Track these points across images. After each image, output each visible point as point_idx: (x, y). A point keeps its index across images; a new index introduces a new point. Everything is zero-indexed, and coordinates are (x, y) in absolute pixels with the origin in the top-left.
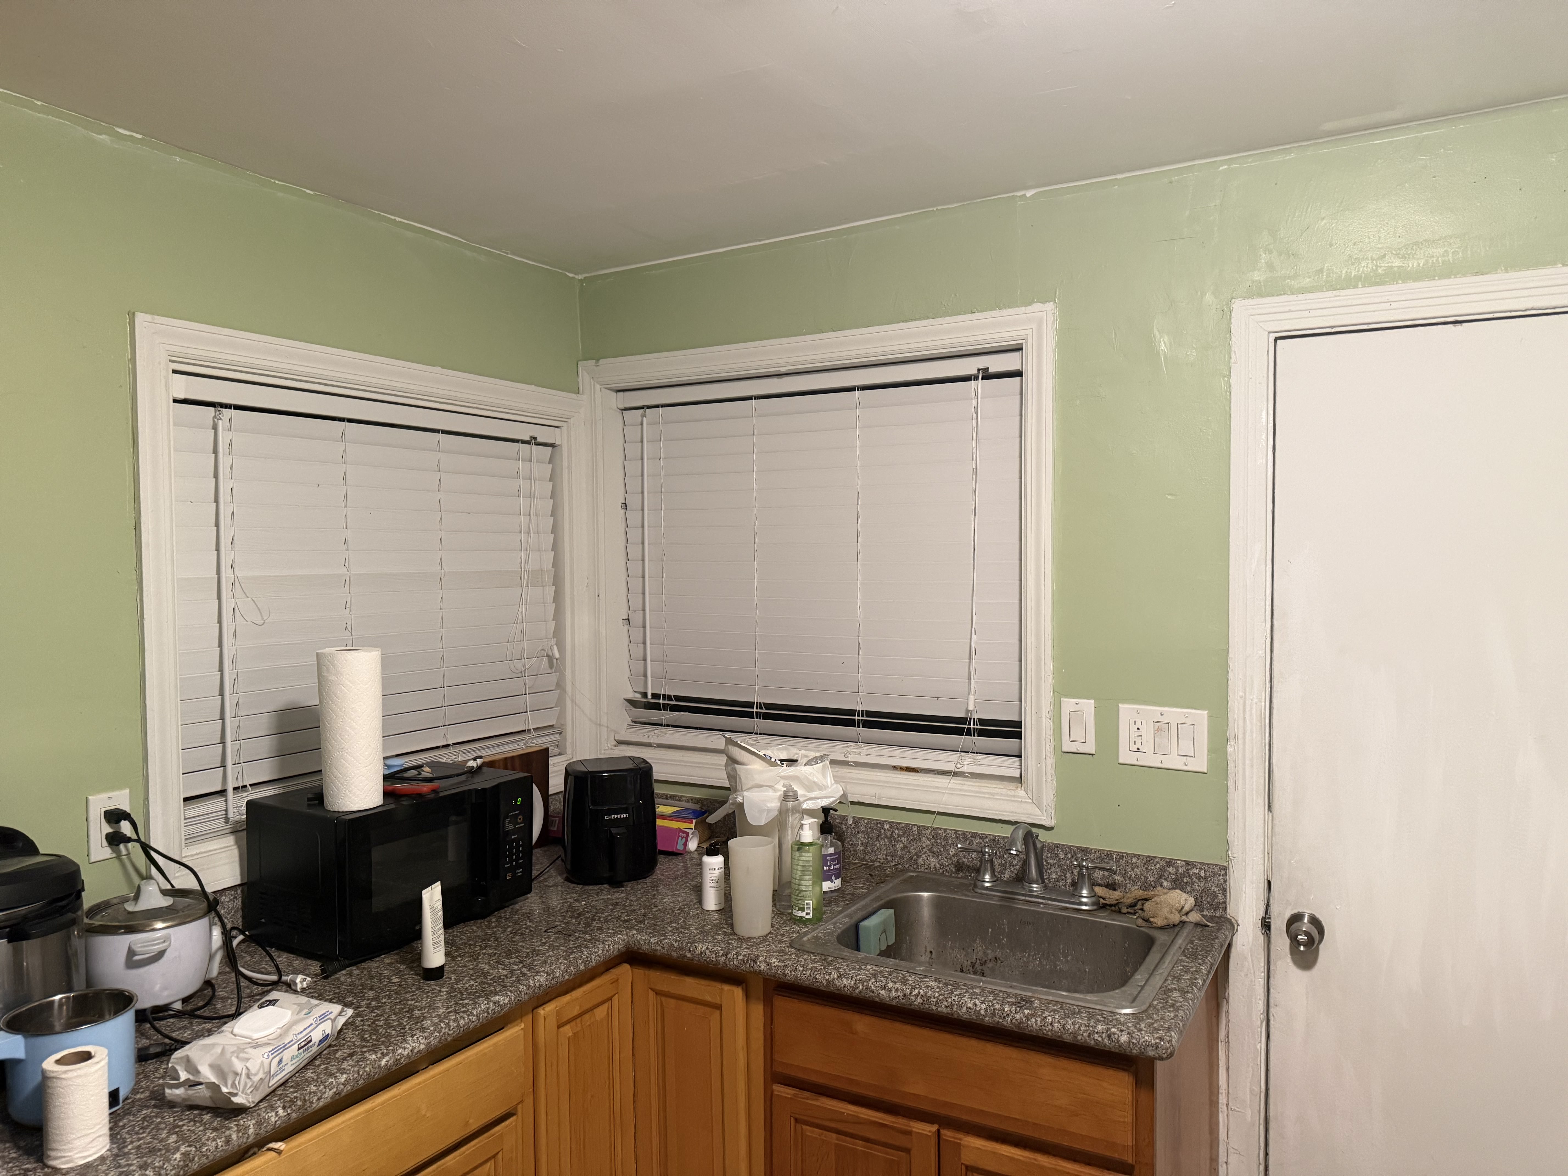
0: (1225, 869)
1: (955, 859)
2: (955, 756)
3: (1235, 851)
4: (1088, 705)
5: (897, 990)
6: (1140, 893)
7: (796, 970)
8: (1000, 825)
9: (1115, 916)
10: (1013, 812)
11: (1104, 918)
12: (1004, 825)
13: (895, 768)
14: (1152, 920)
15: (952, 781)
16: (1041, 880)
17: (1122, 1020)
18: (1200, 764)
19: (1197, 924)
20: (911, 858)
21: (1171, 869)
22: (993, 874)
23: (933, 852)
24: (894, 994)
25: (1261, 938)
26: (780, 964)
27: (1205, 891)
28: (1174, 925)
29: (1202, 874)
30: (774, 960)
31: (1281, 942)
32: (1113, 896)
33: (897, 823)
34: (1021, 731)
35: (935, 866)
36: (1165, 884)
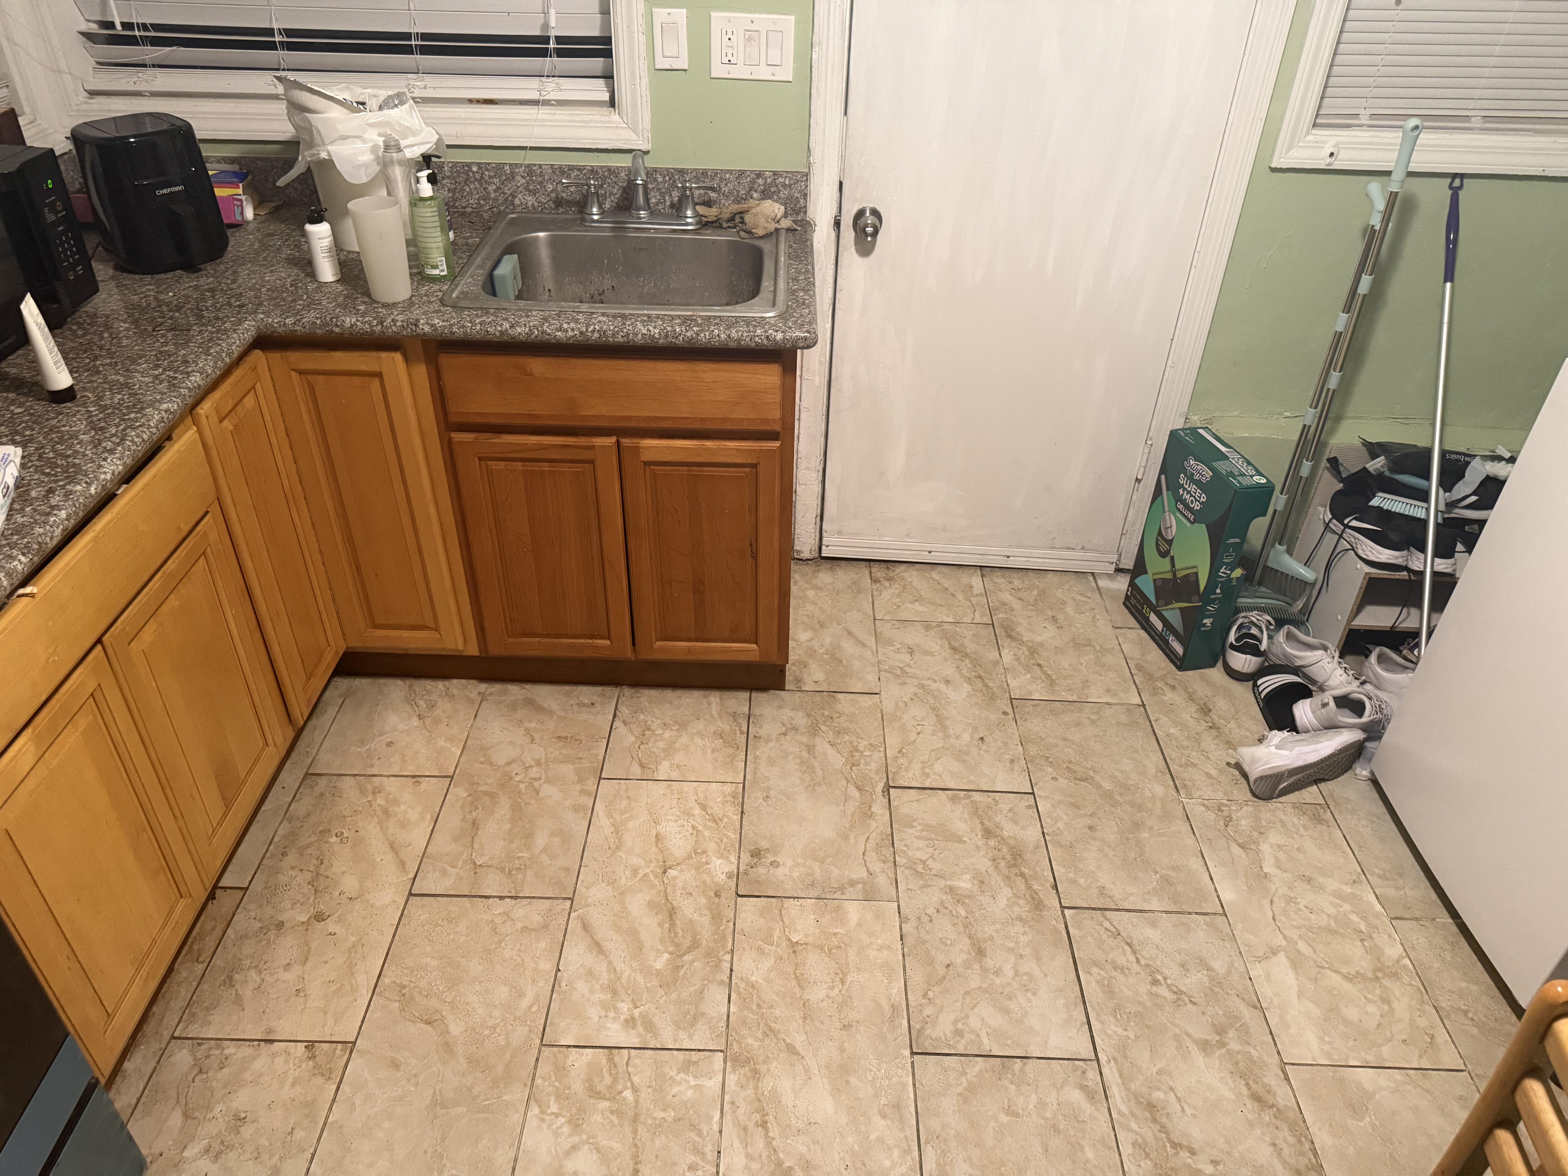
0: (807, 175)
1: (553, 195)
2: (534, 82)
3: (816, 157)
4: (680, 15)
5: (573, 330)
6: (735, 208)
7: (463, 326)
8: (596, 154)
9: (720, 232)
10: (609, 140)
11: (710, 236)
12: (600, 154)
13: (471, 101)
14: (753, 231)
15: (541, 112)
16: (648, 206)
18: (786, 73)
19: (788, 230)
20: (507, 199)
21: (760, 181)
22: (600, 207)
23: (530, 191)
24: (570, 333)
25: (833, 235)
26: (445, 324)
27: (790, 198)
28: (771, 233)
29: (787, 182)
30: (437, 321)
31: (848, 234)
32: (712, 213)
33: (486, 163)
34: (611, 49)
35: (533, 205)
36: (755, 195)
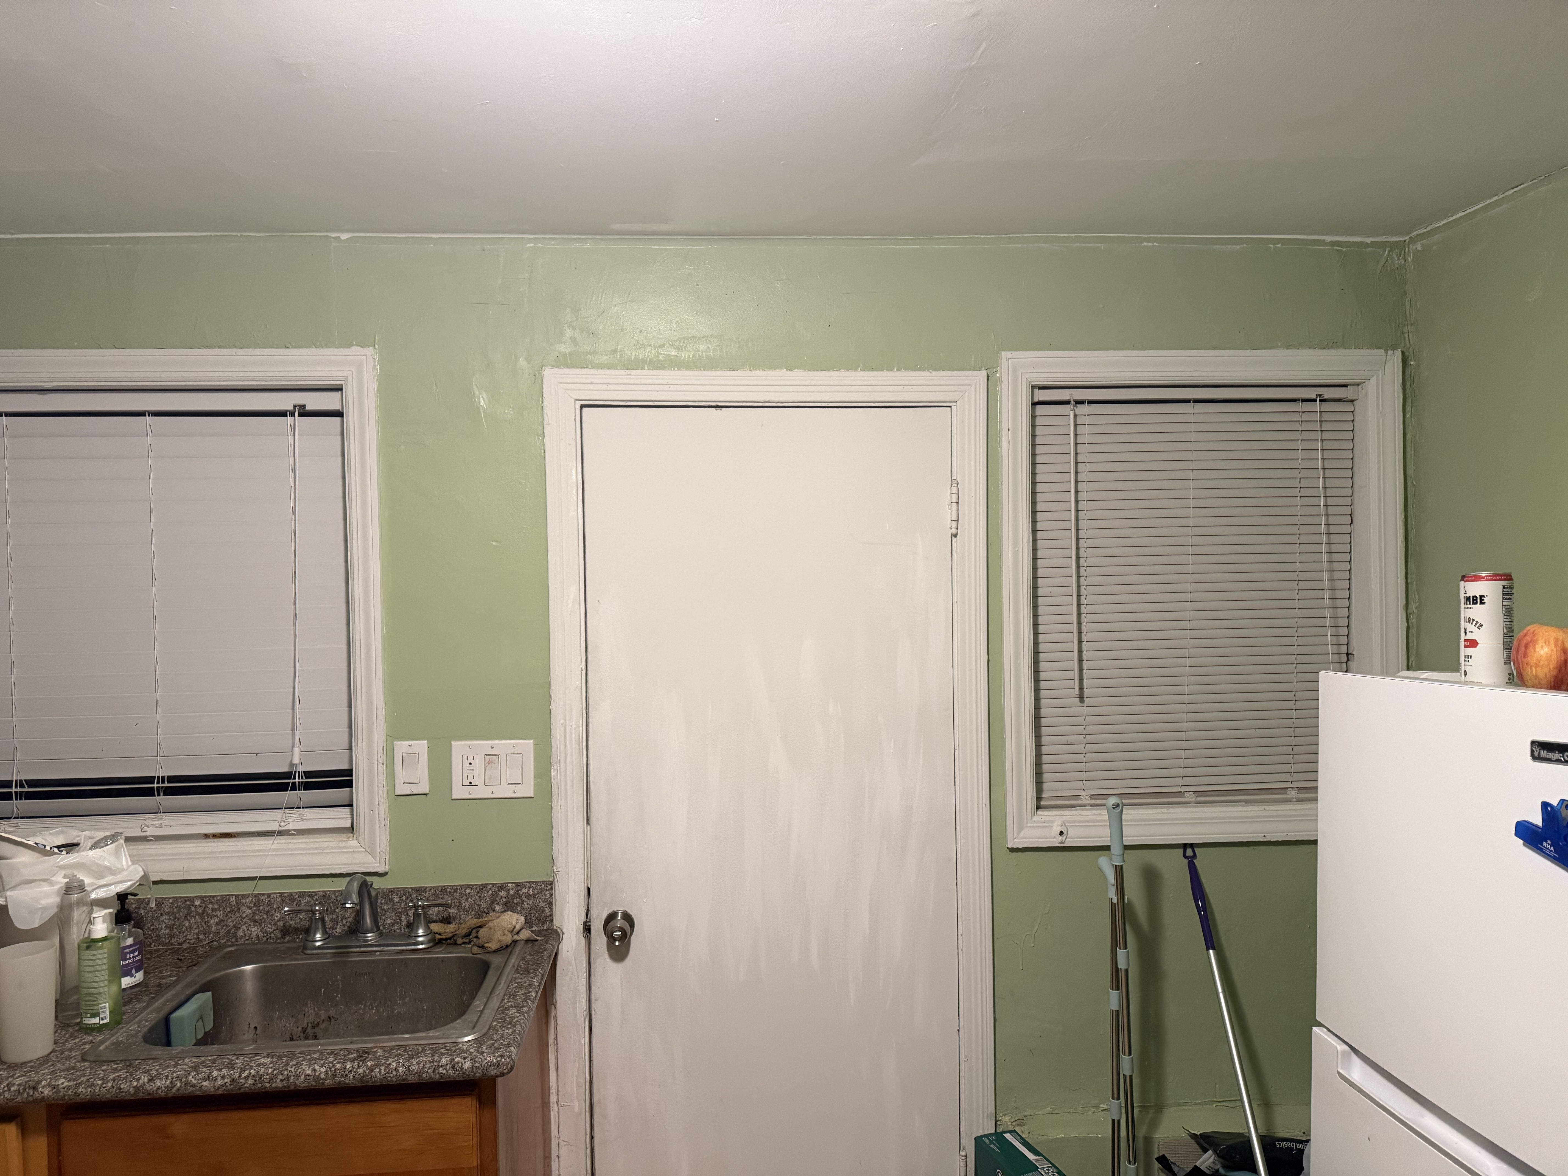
0: (551, 883)
1: (281, 924)
2: (278, 815)
3: (559, 866)
4: (421, 746)
5: (223, 1077)
6: (475, 922)
7: (93, 1085)
8: (331, 879)
9: (450, 949)
10: (345, 864)
11: (441, 954)
12: (335, 879)
13: (206, 836)
14: (486, 945)
15: (275, 842)
16: (376, 927)
17: (464, 1047)
18: (527, 790)
19: (528, 941)
20: (229, 932)
21: (503, 893)
22: (325, 932)
23: (255, 921)
24: (220, 1082)
25: (583, 941)
27: (534, 908)
28: (507, 946)
29: (531, 892)
30: (62, 1081)
31: (600, 940)
32: (449, 929)
33: (210, 896)
34: (352, 780)
35: (257, 936)
36: (497, 908)
